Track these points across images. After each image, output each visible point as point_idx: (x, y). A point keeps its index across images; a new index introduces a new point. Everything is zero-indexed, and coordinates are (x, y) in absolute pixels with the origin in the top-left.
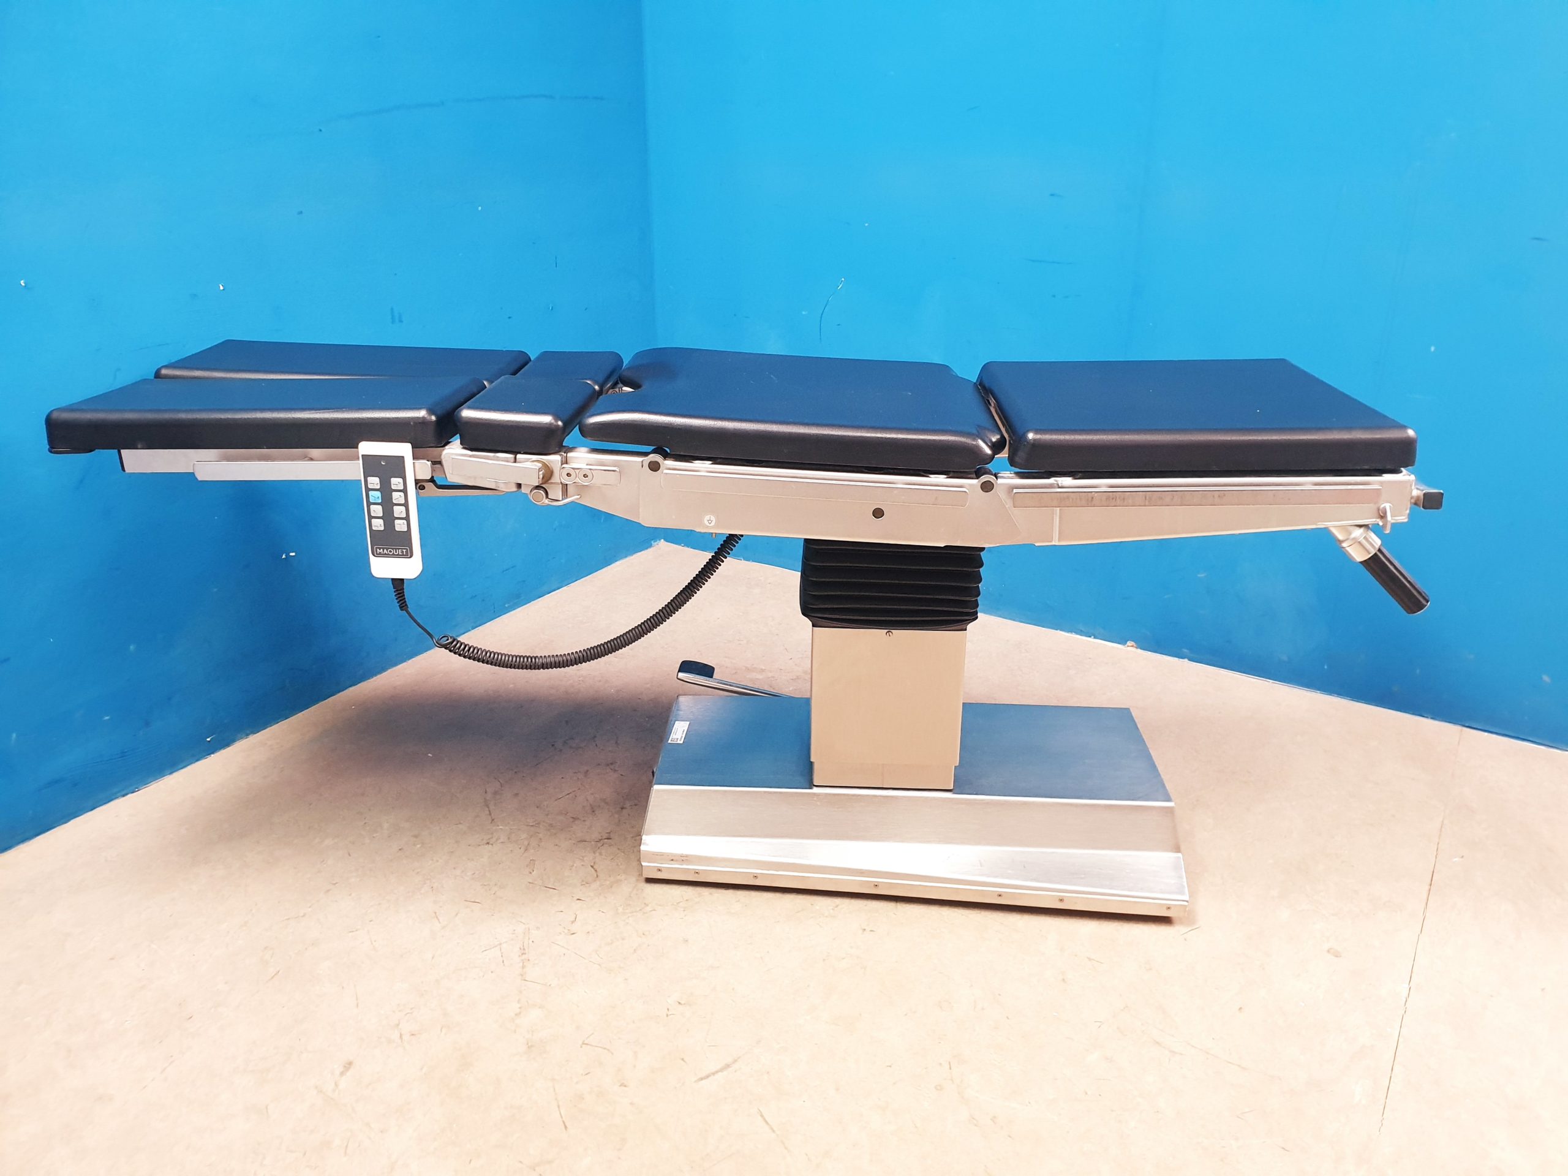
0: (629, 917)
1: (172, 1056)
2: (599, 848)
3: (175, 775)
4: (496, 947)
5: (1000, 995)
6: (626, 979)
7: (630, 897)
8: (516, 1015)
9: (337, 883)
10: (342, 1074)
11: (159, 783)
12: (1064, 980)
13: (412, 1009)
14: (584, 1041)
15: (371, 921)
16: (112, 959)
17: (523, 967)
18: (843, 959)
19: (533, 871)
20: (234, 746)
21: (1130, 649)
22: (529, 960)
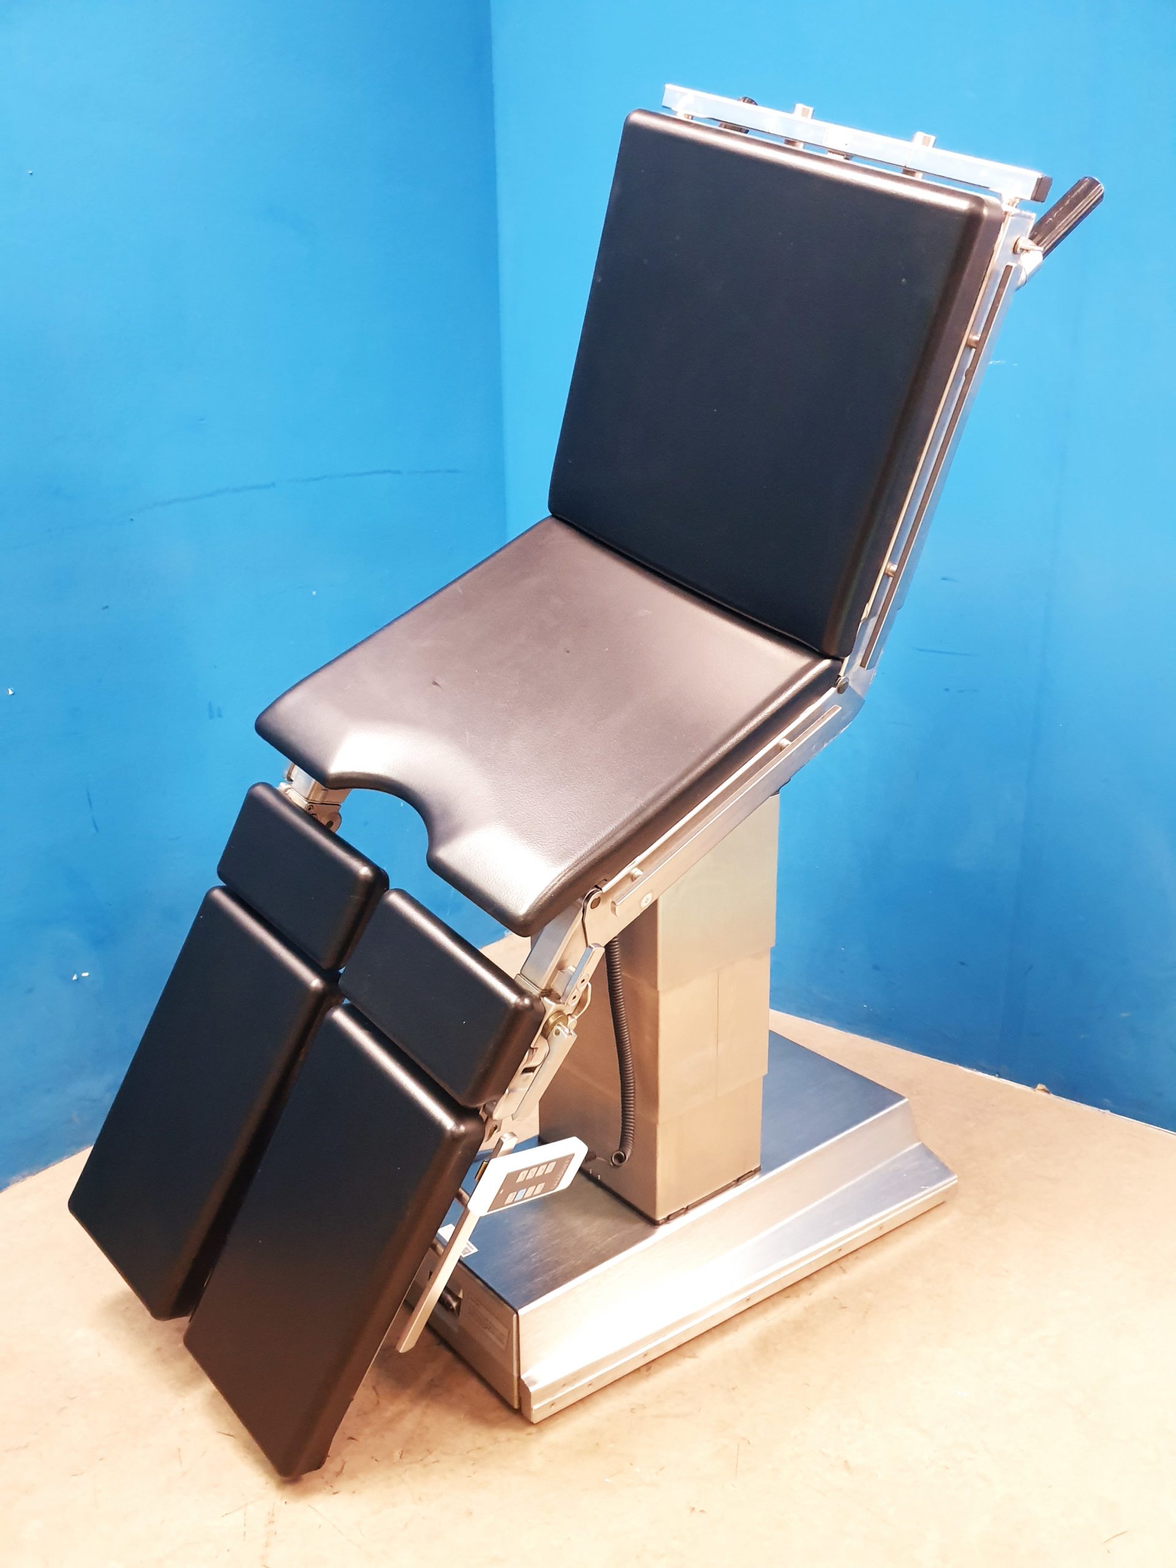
4: (240, 1509)
9: (75, 1398)
15: (101, 1460)
17: (267, 1545)
20: (8, 1191)
21: (1039, 1094)
22: (276, 1533)
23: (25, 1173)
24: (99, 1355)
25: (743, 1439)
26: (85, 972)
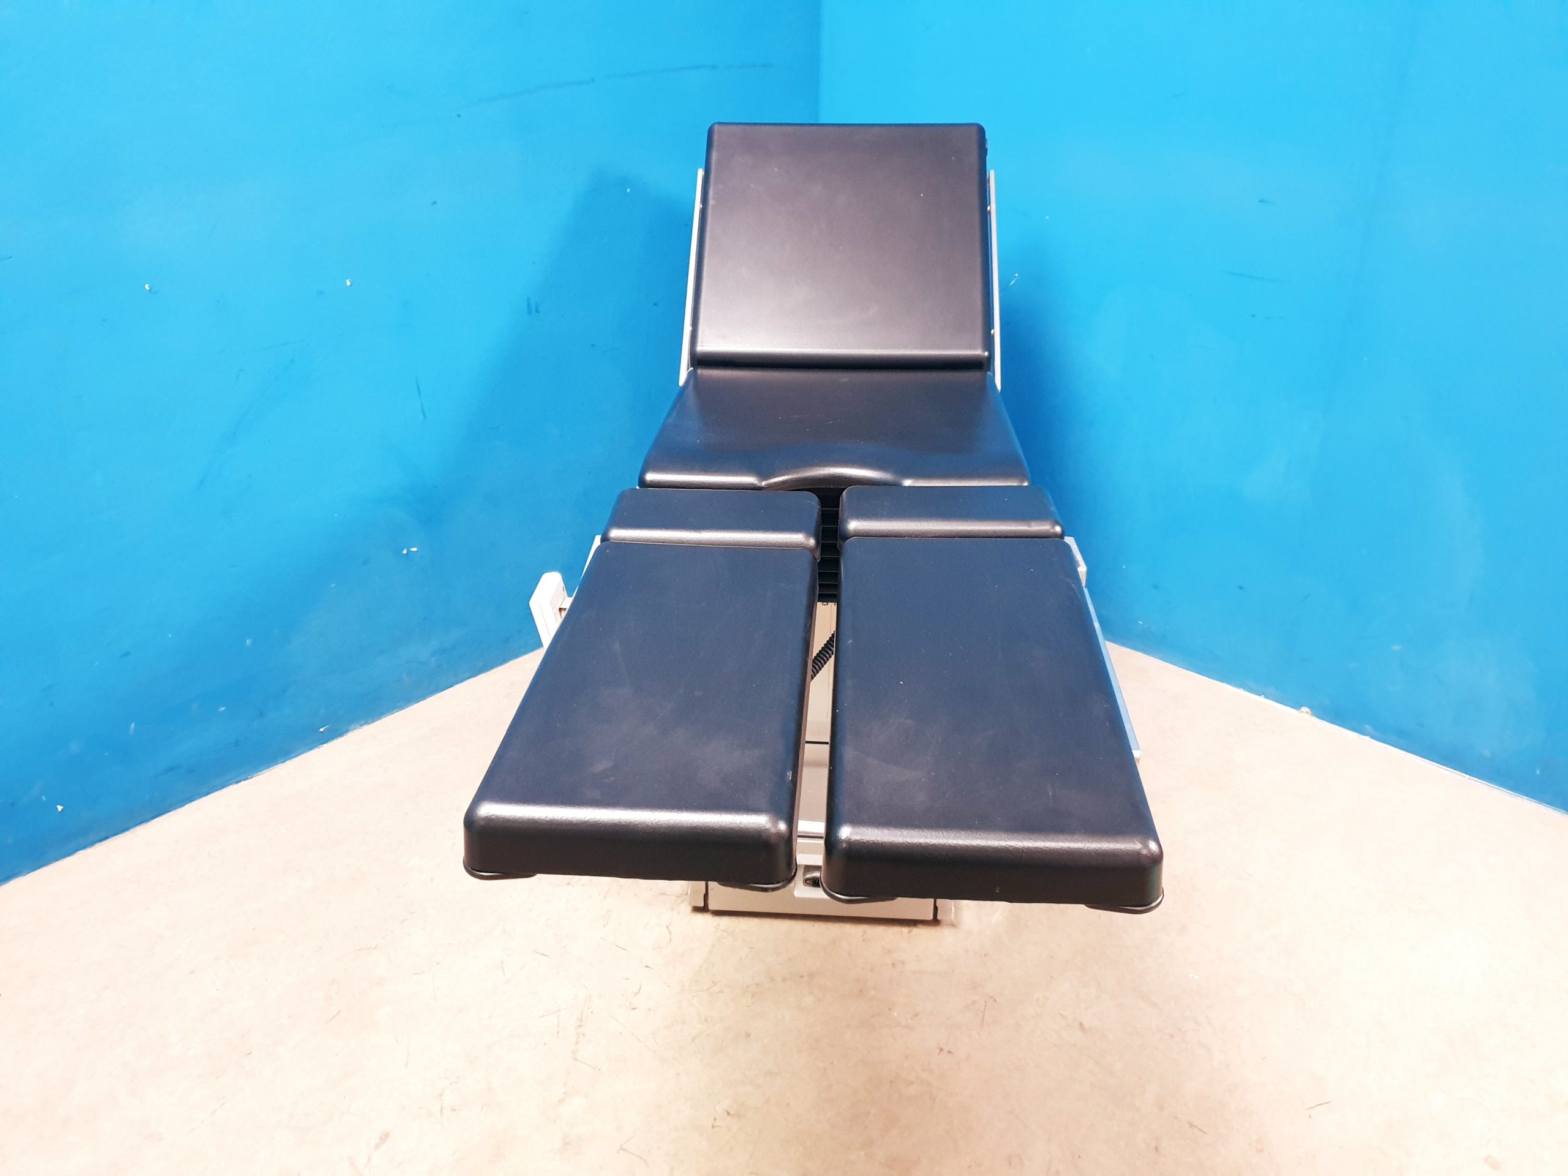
0: (694, 996)
1: (224, 1097)
2: (678, 905)
3: (289, 763)
4: (554, 1013)
5: (1079, 1157)
6: (678, 1074)
7: (700, 971)
8: (559, 1101)
9: (414, 912)
10: (377, 1146)
11: (272, 771)
12: (1156, 1149)
13: (458, 1077)
14: (622, 1145)
15: (438, 963)
16: (192, 972)
17: (577, 1043)
18: (912, 1083)
19: (607, 924)
20: (347, 736)
21: (1304, 716)
22: (584, 1035)
23: (362, 722)
24: (432, 880)
25: (991, 997)
26: (414, 547)
